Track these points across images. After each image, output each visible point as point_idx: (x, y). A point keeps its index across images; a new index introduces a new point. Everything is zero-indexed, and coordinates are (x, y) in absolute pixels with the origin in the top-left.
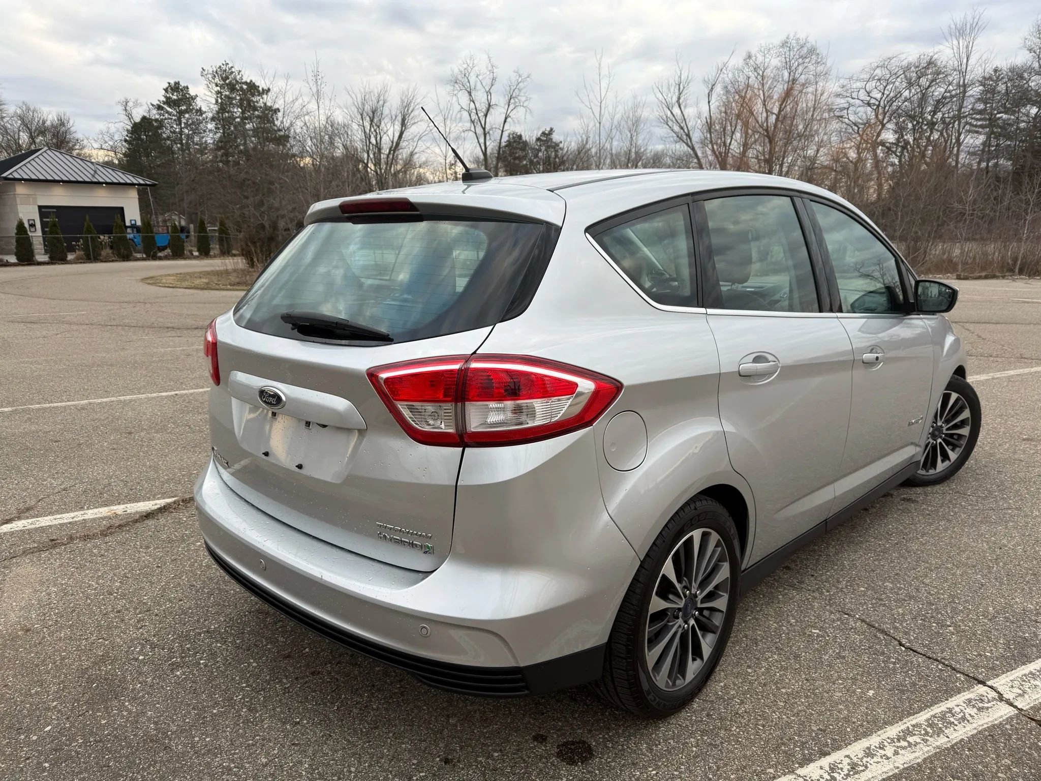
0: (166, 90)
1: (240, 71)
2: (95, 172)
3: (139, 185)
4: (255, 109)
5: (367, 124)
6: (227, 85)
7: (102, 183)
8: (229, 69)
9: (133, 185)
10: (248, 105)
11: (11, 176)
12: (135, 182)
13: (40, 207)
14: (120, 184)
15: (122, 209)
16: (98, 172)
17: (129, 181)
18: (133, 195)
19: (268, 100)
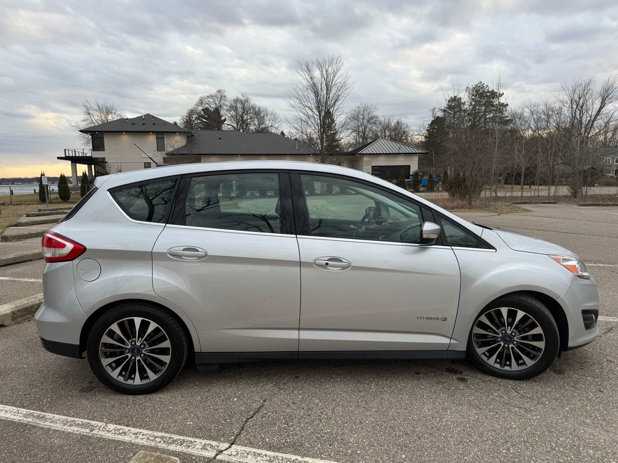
0: (449, 101)
1: (488, 86)
2: (400, 148)
3: (419, 153)
4: (493, 106)
5: (575, 107)
6: (479, 94)
7: (401, 154)
8: (482, 85)
9: (416, 153)
10: (489, 104)
11: (362, 153)
12: (418, 152)
13: (373, 167)
14: (410, 153)
15: (410, 166)
16: (401, 148)
17: (414, 152)
18: (416, 159)
19: (502, 100)
